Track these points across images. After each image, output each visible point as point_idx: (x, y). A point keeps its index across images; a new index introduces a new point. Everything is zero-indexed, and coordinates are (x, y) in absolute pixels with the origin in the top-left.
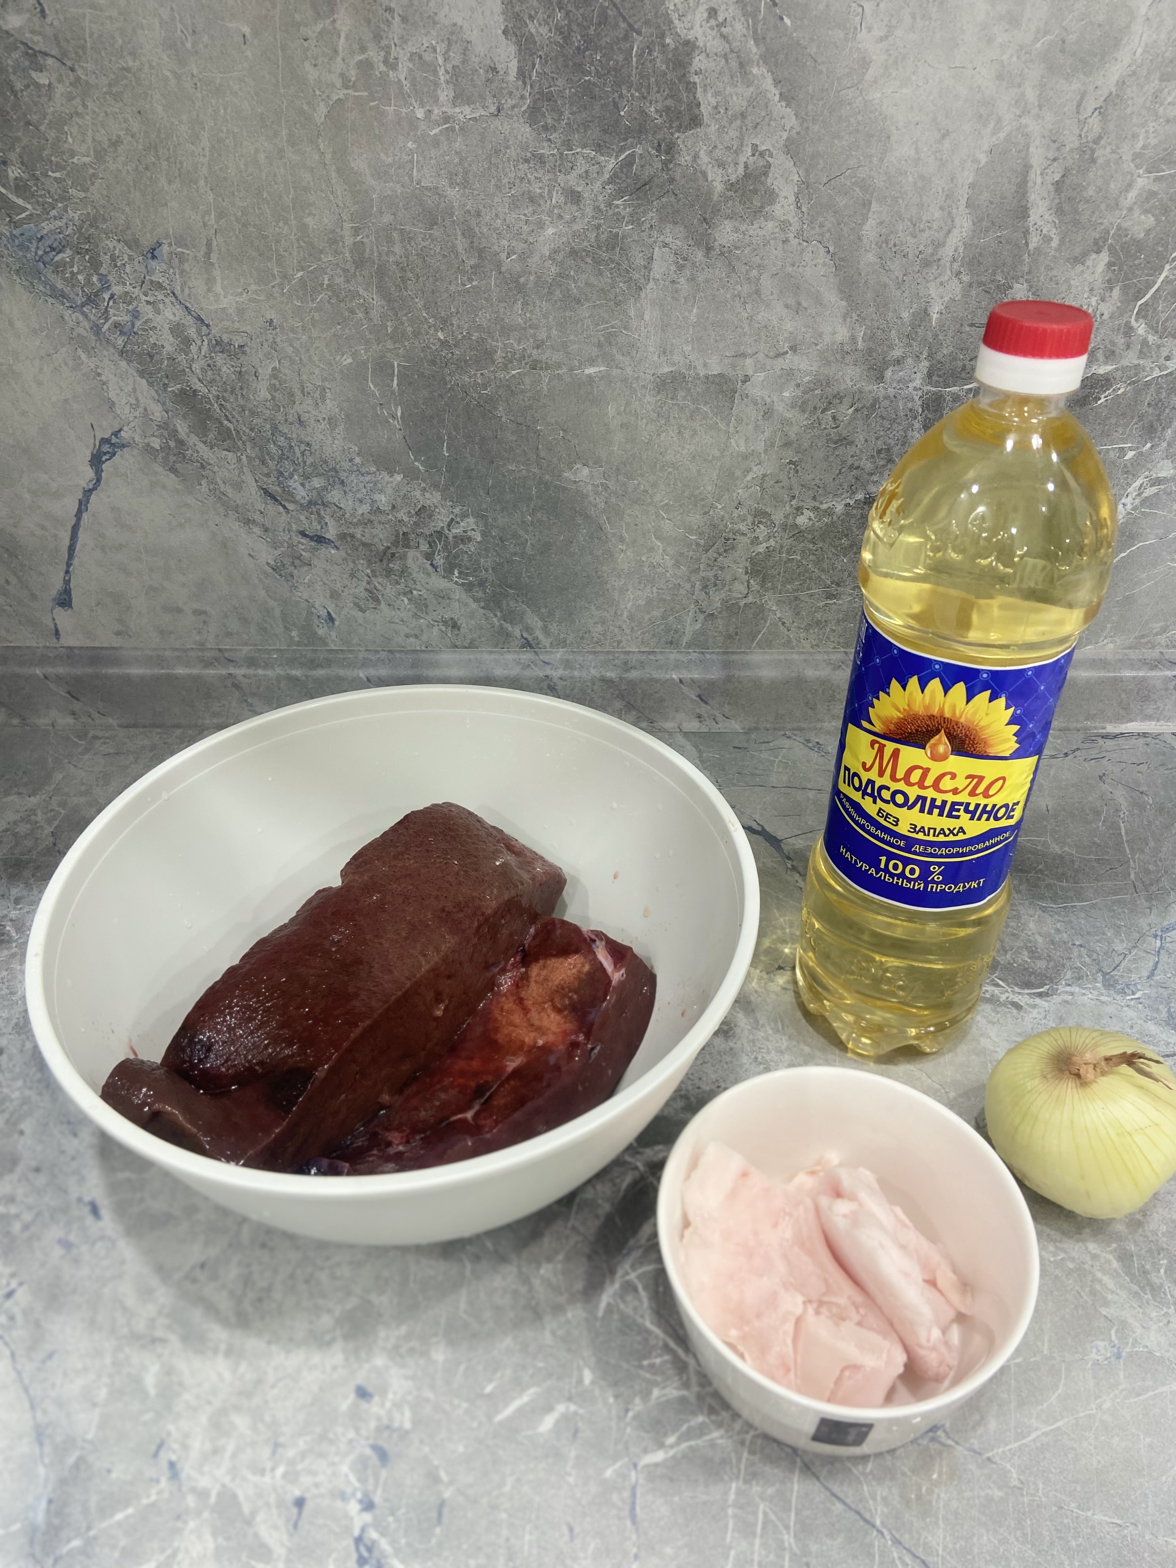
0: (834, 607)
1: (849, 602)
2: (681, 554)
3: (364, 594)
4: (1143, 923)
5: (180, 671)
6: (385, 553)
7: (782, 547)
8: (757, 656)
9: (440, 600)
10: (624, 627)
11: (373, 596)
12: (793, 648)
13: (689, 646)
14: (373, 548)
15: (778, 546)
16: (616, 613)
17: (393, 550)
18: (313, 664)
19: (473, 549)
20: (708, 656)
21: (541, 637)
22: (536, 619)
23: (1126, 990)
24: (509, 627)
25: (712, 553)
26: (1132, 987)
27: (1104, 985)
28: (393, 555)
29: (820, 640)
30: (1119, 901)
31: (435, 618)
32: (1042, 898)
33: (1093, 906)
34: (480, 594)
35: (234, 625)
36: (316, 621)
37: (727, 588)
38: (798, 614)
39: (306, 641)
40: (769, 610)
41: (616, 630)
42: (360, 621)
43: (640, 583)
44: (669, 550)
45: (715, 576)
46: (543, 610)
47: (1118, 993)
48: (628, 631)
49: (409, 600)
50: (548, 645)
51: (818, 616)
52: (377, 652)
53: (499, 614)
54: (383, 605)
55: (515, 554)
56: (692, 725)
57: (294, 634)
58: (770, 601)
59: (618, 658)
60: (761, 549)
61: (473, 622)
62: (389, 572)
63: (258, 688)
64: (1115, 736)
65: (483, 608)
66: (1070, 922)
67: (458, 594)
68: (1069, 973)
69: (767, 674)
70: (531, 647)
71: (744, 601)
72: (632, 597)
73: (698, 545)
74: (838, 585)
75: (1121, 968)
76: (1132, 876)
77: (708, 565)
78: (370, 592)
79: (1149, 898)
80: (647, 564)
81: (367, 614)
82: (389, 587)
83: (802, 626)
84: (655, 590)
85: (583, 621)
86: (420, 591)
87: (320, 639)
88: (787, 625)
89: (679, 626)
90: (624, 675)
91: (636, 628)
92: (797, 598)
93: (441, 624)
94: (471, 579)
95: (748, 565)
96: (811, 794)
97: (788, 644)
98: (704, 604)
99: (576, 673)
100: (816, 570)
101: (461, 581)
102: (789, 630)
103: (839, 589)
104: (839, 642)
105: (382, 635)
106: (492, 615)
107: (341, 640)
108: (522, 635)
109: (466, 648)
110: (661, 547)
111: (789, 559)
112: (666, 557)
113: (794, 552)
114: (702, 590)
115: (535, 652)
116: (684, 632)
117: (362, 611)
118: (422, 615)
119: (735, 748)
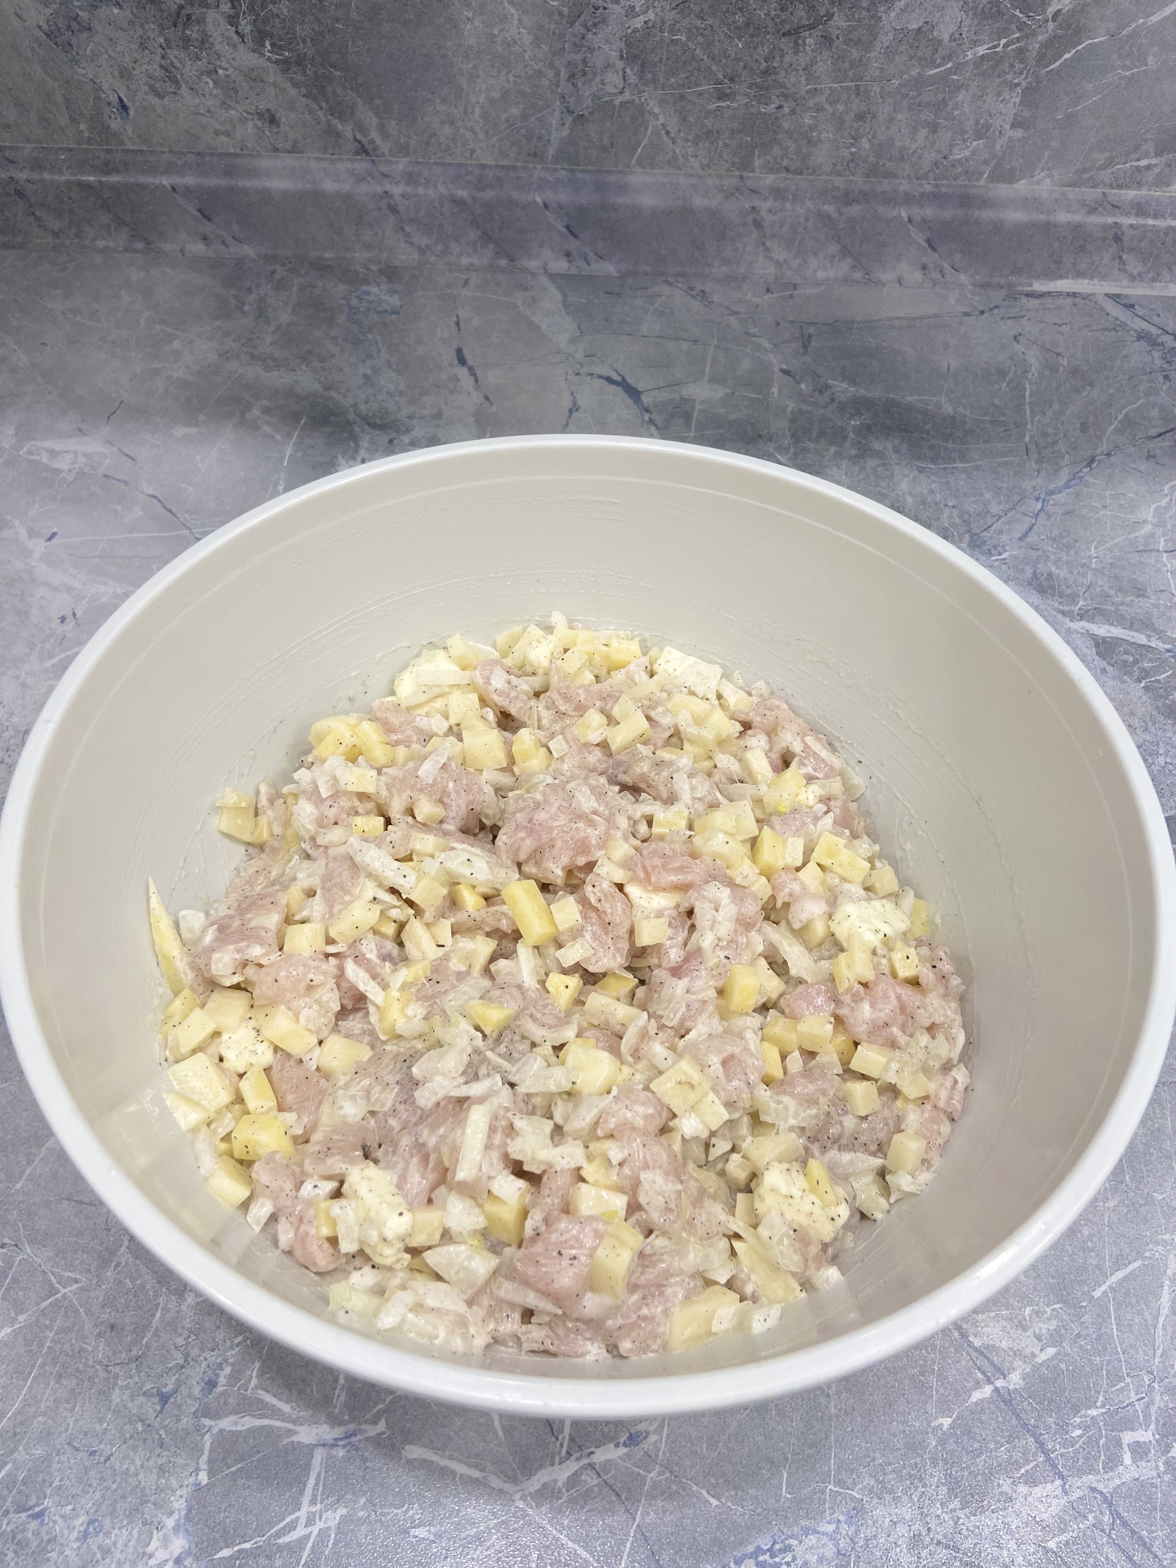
0: (728, 113)
1: (746, 105)
2: (541, 27)
3: (159, 73)
4: (1027, 484)
6: (179, 14)
7: (663, 22)
8: (638, 178)
9: (252, 83)
10: (477, 129)
11: (171, 75)
12: (679, 168)
13: (555, 159)
14: (164, 7)
15: (658, 21)
16: (466, 110)
17: (189, 10)
18: (107, 168)
19: (285, 11)
20: (579, 175)
21: (378, 140)
22: (370, 114)
23: (993, 551)
24: (337, 123)
25: (578, 28)
26: (1000, 549)
28: (189, 17)
29: (712, 159)
30: (1006, 463)
31: (248, 108)
32: (921, 458)
33: (977, 468)
34: (299, 77)
36: (107, 110)
37: (597, 80)
38: (684, 119)
39: (98, 139)
40: (651, 113)
41: (469, 135)
42: (159, 110)
43: (493, 66)
44: (525, 20)
45: (584, 60)
46: (378, 101)
47: (983, 553)
48: (481, 136)
49: (215, 82)
50: (387, 152)
51: (708, 123)
52: (184, 154)
53: (324, 105)
54: (184, 90)
55: (338, 20)
56: (560, 265)
57: (83, 127)
58: (650, 98)
59: (471, 172)
60: (638, 23)
61: (293, 115)
62: (186, 42)
63: (46, 197)
64: (1041, 295)
65: (304, 96)
66: (948, 482)
67: (273, 75)
69: (648, 201)
70: (366, 153)
71: (620, 99)
72: (484, 87)
73: (561, 14)
74: (732, 79)
75: (992, 530)
76: (1027, 439)
77: (575, 44)
78: (167, 70)
79: (1040, 461)
80: (499, 39)
81: (166, 101)
82: (189, 63)
83: (690, 137)
84: (512, 79)
85: (426, 119)
86: (226, 69)
87: (115, 135)
88: (673, 135)
89: (543, 132)
90: (478, 196)
91: (491, 132)
92: (682, 97)
93: (256, 117)
94: (287, 54)
95: (623, 46)
96: (685, 346)
97: (673, 162)
98: (572, 100)
99: (421, 190)
100: (705, 57)
101: (275, 57)
102: (674, 143)
103: (732, 86)
104: (733, 162)
105: (186, 131)
106: (315, 106)
107: (139, 136)
108: (355, 137)
109: (289, 152)
110: (516, 16)
111: (672, 41)
112: (522, 30)
113: (679, 30)
114: (568, 80)
115: (373, 162)
116: (549, 141)
117: (160, 96)
118: (232, 104)
119: (607, 293)
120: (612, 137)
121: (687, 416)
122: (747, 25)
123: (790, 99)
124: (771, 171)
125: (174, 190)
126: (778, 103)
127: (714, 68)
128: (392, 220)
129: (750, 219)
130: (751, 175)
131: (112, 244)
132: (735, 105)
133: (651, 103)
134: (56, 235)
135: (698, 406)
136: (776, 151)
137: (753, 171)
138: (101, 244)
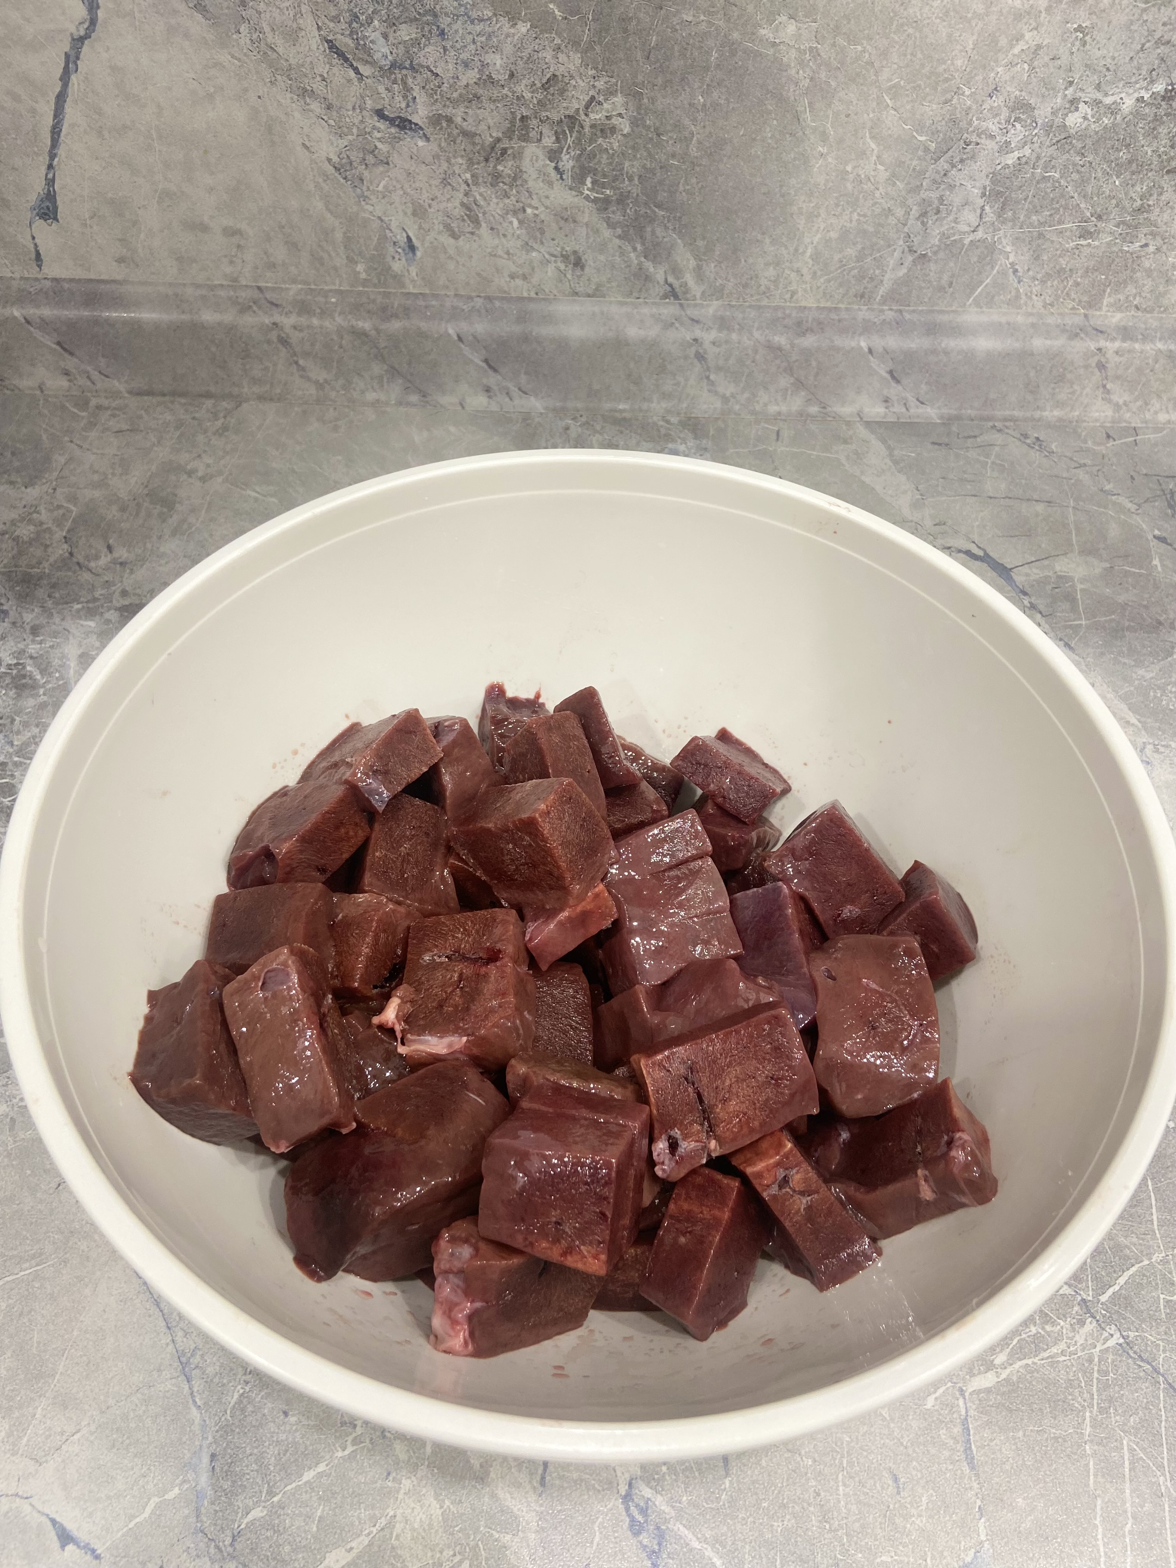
0: (1086, 251)
1: (1109, 244)
2: (901, 164)
3: (458, 212)
5: (208, 317)
6: (493, 148)
7: (1038, 158)
8: (972, 317)
9: (562, 223)
10: (805, 271)
11: (472, 215)
12: (1020, 307)
13: (884, 301)
14: (477, 140)
15: (1033, 158)
16: (796, 250)
17: (505, 144)
18: (386, 313)
19: (616, 145)
20: (908, 316)
21: (692, 283)
22: (688, 255)
24: (649, 266)
25: (943, 164)
28: (504, 151)
29: (1057, 297)
31: (552, 250)
34: (618, 217)
35: (280, 253)
36: (391, 249)
37: (951, 218)
38: (1037, 258)
39: (375, 281)
40: (1001, 251)
41: (793, 275)
42: (451, 251)
43: (837, 205)
44: (885, 156)
45: (941, 199)
46: (700, 243)
48: (807, 277)
49: (521, 222)
50: (698, 295)
51: (1063, 262)
52: (470, 298)
54: (484, 230)
55: (673, 156)
56: (876, 411)
57: (360, 268)
58: (1005, 238)
59: (789, 316)
60: (1010, 159)
61: (602, 258)
62: (496, 179)
63: (313, 345)
65: (619, 237)
67: (588, 214)
69: (983, 344)
70: (676, 297)
71: (971, 237)
72: (822, 226)
73: (927, 150)
74: (1099, 218)
77: (935, 181)
78: (469, 209)
80: (851, 176)
81: (461, 242)
82: (495, 200)
83: (1039, 276)
84: (855, 216)
85: (751, 261)
86: (537, 208)
87: (395, 277)
88: (1020, 274)
89: (877, 272)
90: (796, 342)
91: (819, 273)
92: (1041, 235)
93: (559, 259)
94: (608, 192)
95: (988, 183)
96: (1040, 508)
97: (1014, 302)
98: (916, 240)
99: (734, 336)
100: (1076, 195)
101: (593, 195)
102: (1019, 282)
103: (1099, 224)
104: (1080, 301)
105: (478, 274)
106: (629, 248)
107: (423, 279)
108: (666, 280)
109: (589, 296)
110: (876, 152)
111: (1044, 177)
112: (879, 167)
113: (1053, 167)
114: (917, 219)
115: (681, 305)
116: (882, 281)
117: (454, 236)
118: (536, 246)
119: (934, 443)
120: (953, 276)
121: (1070, 598)
122: (1130, 162)
123: (1158, 238)
124: (1119, 309)
125: (460, 339)
126: (1143, 242)
127: (1083, 206)
128: (698, 367)
129: (1093, 362)
130: (1098, 313)
131: (383, 397)
132: (1096, 243)
133: (1004, 241)
134: (320, 386)
135: (1079, 586)
136: (1131, 289)
137: (1100, 309)
138: (371, 396)
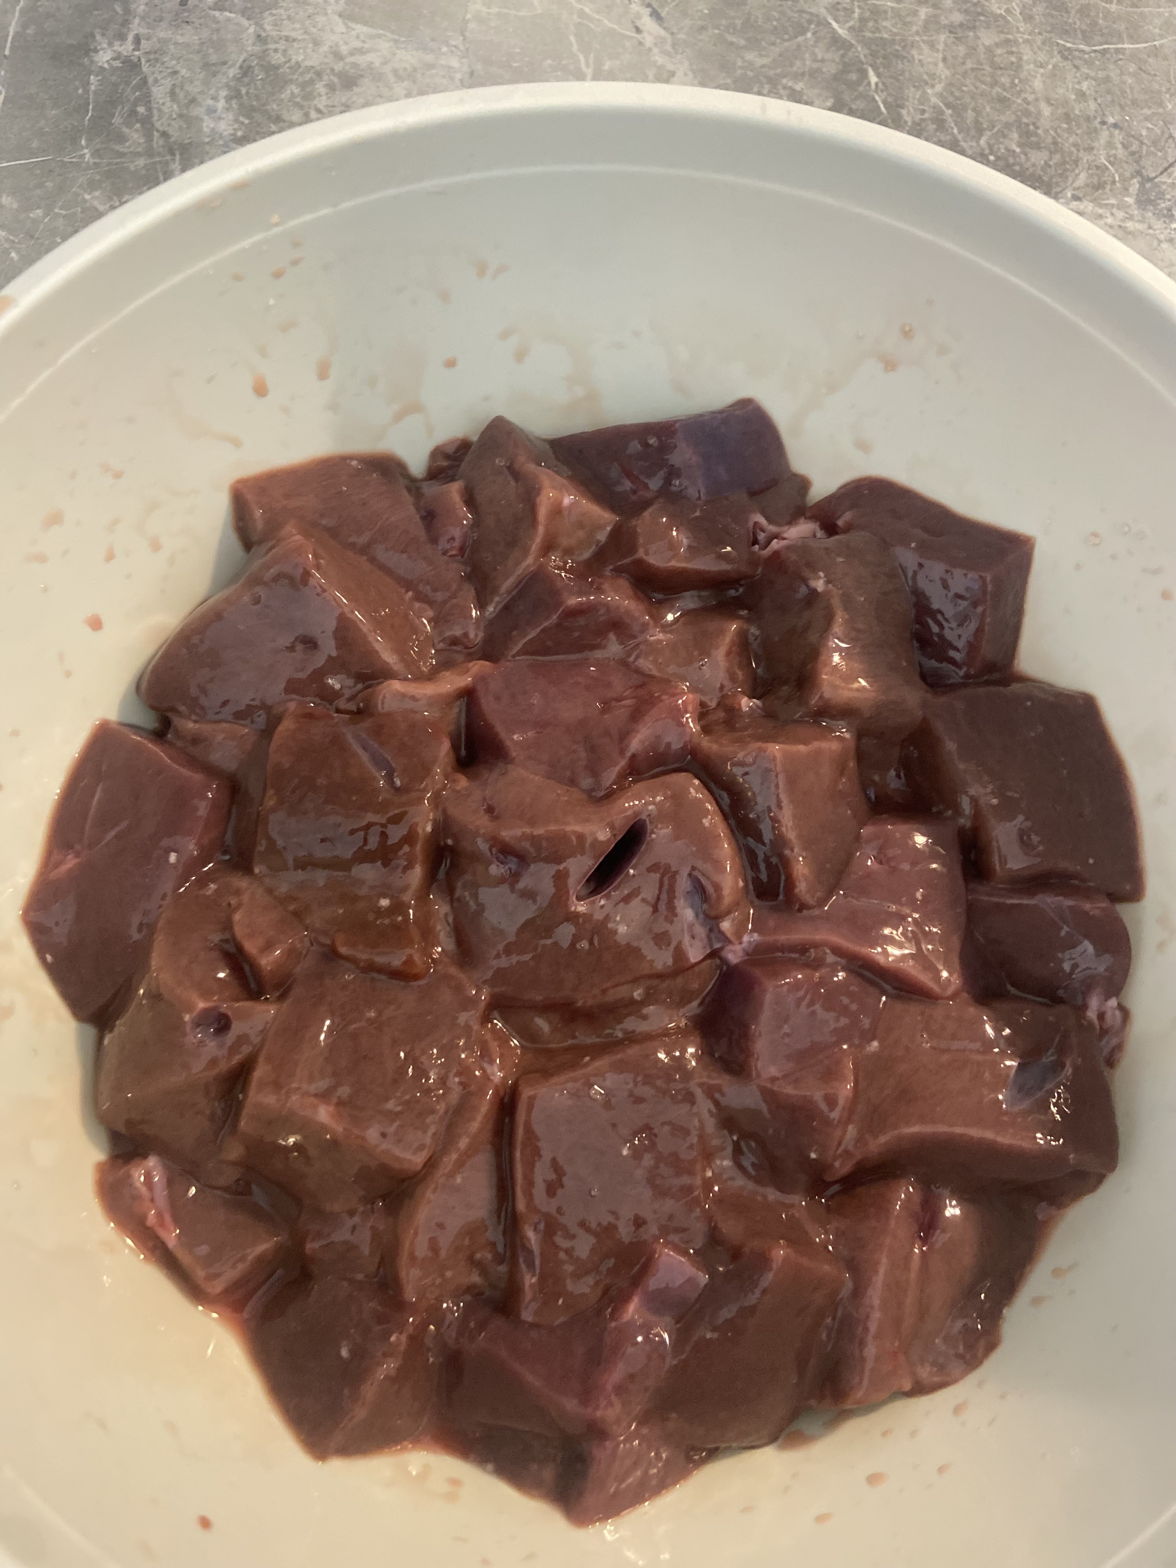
27: (1138, 202)
68: (1083, 176)
